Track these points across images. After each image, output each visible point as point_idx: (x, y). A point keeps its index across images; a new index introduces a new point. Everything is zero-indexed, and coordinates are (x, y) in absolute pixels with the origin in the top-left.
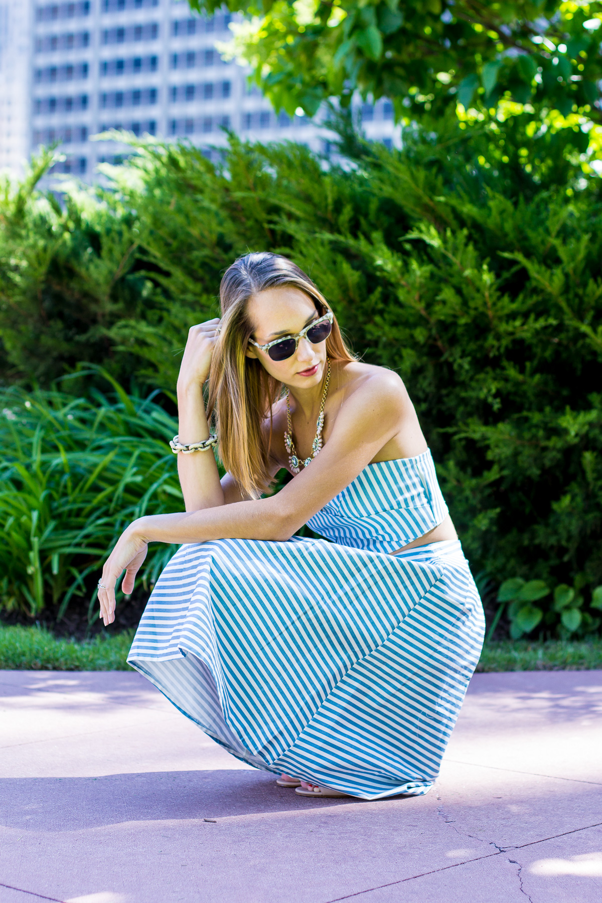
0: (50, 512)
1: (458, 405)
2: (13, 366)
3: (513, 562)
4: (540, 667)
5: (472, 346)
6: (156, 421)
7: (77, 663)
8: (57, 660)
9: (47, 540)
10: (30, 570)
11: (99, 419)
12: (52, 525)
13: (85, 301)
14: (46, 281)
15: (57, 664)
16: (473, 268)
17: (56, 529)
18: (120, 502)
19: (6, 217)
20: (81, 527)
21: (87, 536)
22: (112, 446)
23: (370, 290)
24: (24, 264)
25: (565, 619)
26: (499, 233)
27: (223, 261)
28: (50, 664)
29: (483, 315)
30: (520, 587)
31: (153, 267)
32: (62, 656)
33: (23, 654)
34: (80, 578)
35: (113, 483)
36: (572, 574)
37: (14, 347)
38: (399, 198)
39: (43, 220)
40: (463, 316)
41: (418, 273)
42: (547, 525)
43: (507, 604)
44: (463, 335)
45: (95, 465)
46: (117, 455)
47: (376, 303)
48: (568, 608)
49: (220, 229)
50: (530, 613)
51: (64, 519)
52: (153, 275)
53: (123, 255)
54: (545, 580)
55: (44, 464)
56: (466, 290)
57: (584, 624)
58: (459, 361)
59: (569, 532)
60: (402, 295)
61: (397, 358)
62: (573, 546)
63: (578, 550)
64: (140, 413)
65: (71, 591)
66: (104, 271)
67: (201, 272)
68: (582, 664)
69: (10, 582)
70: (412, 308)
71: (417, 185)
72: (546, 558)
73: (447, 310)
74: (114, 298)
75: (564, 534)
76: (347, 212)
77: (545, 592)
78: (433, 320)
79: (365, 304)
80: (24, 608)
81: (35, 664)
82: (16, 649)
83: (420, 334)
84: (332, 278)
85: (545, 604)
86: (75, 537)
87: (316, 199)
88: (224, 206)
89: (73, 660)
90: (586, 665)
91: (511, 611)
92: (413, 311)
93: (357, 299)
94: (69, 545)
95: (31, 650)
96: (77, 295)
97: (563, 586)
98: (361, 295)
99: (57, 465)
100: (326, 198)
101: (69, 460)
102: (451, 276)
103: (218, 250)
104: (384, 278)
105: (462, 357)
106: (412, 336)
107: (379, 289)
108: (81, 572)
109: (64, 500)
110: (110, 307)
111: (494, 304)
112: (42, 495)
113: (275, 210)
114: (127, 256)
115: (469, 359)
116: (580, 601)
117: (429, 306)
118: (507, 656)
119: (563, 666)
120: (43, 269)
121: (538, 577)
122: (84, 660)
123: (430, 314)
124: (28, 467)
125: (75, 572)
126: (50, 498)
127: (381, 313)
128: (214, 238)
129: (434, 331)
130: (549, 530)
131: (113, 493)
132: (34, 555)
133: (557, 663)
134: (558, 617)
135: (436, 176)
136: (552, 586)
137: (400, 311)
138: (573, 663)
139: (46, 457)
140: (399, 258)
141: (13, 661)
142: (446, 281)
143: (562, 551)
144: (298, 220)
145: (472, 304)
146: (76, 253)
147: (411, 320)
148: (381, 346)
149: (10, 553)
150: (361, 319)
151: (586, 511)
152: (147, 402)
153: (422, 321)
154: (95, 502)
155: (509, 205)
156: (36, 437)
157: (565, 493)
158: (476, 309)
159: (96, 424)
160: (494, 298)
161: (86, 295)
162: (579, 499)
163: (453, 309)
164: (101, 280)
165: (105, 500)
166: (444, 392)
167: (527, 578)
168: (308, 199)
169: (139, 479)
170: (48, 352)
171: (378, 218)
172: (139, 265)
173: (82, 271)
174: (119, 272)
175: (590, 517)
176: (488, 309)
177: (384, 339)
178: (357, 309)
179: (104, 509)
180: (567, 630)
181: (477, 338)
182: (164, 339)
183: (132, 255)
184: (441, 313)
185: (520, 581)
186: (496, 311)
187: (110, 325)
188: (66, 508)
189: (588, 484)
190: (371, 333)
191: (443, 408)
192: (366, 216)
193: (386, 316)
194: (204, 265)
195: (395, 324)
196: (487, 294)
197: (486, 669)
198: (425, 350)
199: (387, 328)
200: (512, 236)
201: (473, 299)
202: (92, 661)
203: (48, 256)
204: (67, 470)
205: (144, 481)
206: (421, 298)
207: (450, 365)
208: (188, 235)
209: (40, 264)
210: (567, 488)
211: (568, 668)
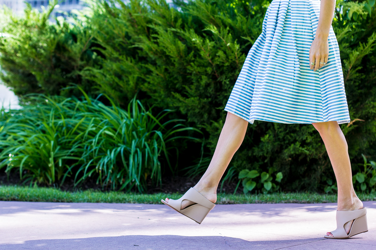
0: (58, 142)
1: (224, 99)
2: (40, 88)
3: (245, 162)
4: (257, 202)
5: (230, 75)
6: (100, 107)
7: (71, 200)
8: (63, 198)
9: (57, 154)
10: (50, 165)
11: (77, 106)
12: (58, 147)
13: (70, 61)
14: (55, 52)
15: (63, 200)
16: (231, 43)
17: (60, 149)
18: (86, 139)
19: (38, 26)
20: (70, 149)
21: (72, 152)
22: (82, 116)
23: (189, 53)
24: (45, 45)
25: (265, 185)
26: (240, 30)
27: (127, 43)
28: (59, 200)
29: (234, 62)
30: (248, 173)
31: (99, 46)
32: (65, 196)
33: (49, 196)
34: (70, 169)
35: (83, 131)
36: (268, 168)
37: (40, 79)
38: (200, 16)
39: (53, 28)
40: (226, 62)
41: (209, 44)
42: (258, 148)
43: (242, 180)
44: (226, 71)
45: (76, 124)
46: (85, 120)
47: (191, 58)
48: (266, 181)
49: (127, 30)
50: (251, 183)
51: (63, 146)
52: (99, 49)
53: (86, 42)
54: (257, 170)
55: (55, 124)
56: (227, 52)
57: (273, 188)
58: (224, 80)
59: (268, 150)
60: (202, 53)
61: (199, 80)
62: (269, 156)
63: (271, 158)
64: (94, 104)
65: (66, 175)
66: (78, 48)
67: (119, 48)
68: (273, 201)
69: (41, 171)
70: (206, 59)
71: (208, 11)
72: (258, 161)
73: (220, 60)
74: (82, 59)
75: (266, 151)
76: (180, 22)
77: (258, 175)
78: (214, 65)
79: (187, 58)
80: (46, 182)
81: (54, 200)
82: (46, 194)
83: (209, 70)
84: (174, 47)
85: (257, 180)
86: (67, 153)
87: (167, 17)
88: (129, 21)
89: (69, 198)
90: (275, 202)
91: (243, 183)
92: (206, 61)
93: (184, 56)
94: (65, 156)
95: (52, 194)
96: (66, 59)
97: (265, 173)
98: (185, 55)
99: (60, 124)
100: (171, 16)
101: (66, 122)
102: (222, 46)
103: (126, 39)
104: (195, 47)
105: (225, 79)
106: (206, 71)
107: (193, 52)
108: (70, 167)
109: (63, 137)
110: (80, 63)
111: (239, 58)
112: (54, 135)
113: (150, 21)
114: (88, 42)
115: (229, 80)
116: (271, 179)
117: (212, 59)
118: (244, 198)
119: (266, 202)
120: (54, 47)
121: (254, 169)
122: (74, 198)
123: (213, 62)
124: (48, 124)
125: (68, 167)
126: (57, 137)
127: (193, 61)
128: (124, 34)
129: (214, 69)
130: (260, 150)
131: (83, 135)
132: (51, 159)
133: (264, 201)
134: (262, 185)
135: (216, 7)
136: (260, 172)
137: (201, 61)
138: (269, 201)
139: (56, 121)
140: (201, 39)
141: (45, 199)
142: (220, 49)
143: (264, 158)
144: (159, 25)
145: (230, 58)
146: (66, 41)
147: (205, 64)
148: (193, 75)
149: (40, 159)
150: (185, 64)
151: (275, 142)
152: (96, 101)
153: (210, 65)
154: (76, 138)
155: (244, 19)
156: (51, 113)
157: (266, 134)
158: (232, 60)
159: (76, 109)
160: (239, 55)
161: (70, 58)
162: (272, 137)
163: (222, 59)
164: (77, 51)
165: (80, 138)
166: (218, 94)
167: (250, 170)
168: (164, 17)
169: (94, 129)
170: (54, 82)
171: (192, 25)
172: (93, 45)
173: (69, 48)
174: (84, 49)
175: (276, 143)
176: (236, 60)
177: (194, 72)
178: (184, 60)
179: (79, 141)
180: (266, 190)
181: (232, 72)
182: (103, 75)
183: (90, 42)
184: (217, 61)
185: (247, 170)
186: (240, 61)
187: (80, 70)
188: (64, 141)
189: (275, 130)
190: (189, 70)
191: (217, 100)
192: (187, 24)
193: (195, 63)
194: (120, 45)
195: (198, 66)
196: (236, 53)
197: (235, 203)
198: (211, 76)
199: (196, 67)
200: (246, 31)
201: (231, 55)
202: (77, 199)
203: (56, 42)
204: (65, 125)
205: (96, 130)
206: (209, 56)
207: (220, 83)
208: (114, 33)
209: (52, 45)
210: (267, 132)
211: (268, 202)
